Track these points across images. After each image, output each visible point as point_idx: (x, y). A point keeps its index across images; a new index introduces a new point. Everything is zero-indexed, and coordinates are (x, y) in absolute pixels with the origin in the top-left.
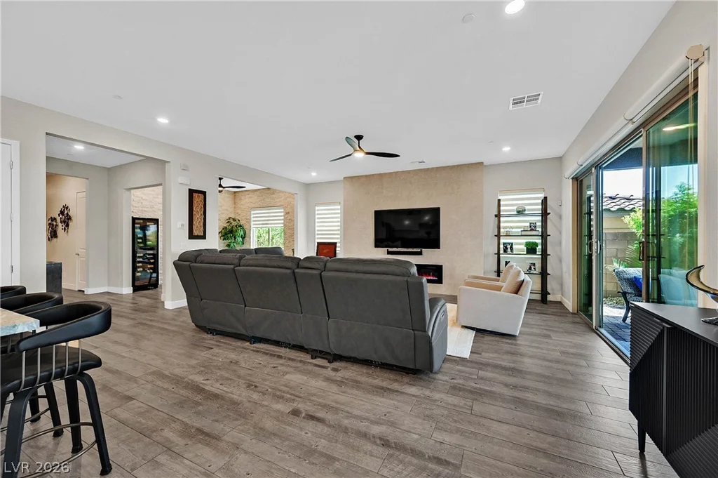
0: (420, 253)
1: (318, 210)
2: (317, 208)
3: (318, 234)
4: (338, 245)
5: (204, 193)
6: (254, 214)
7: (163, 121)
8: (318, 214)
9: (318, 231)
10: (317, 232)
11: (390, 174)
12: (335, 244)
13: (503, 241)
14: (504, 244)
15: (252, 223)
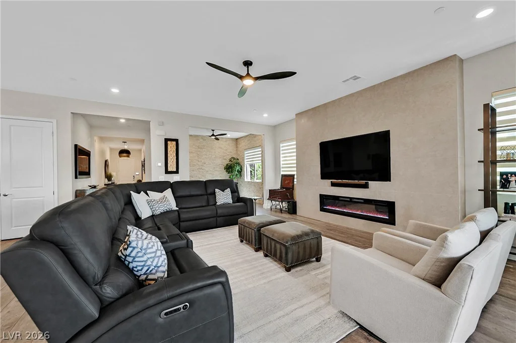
0: (366, 186)
1: (282, 147)
2: (281, 145)
3: (283, 168)
4: (295, 177)
5: (177, 141)
6: (247, 154)
7: (115, 91)
8: (283, 150)
9: (283, 164)
10: (282, 166)
11: (334, 102)
12: (293, 176)
13: (500, 169)
14: (502, 174)
15: (246, 160)
